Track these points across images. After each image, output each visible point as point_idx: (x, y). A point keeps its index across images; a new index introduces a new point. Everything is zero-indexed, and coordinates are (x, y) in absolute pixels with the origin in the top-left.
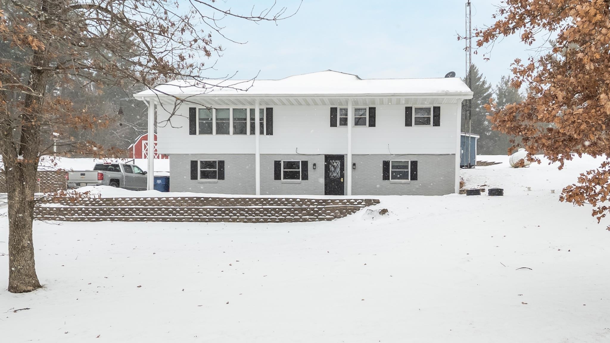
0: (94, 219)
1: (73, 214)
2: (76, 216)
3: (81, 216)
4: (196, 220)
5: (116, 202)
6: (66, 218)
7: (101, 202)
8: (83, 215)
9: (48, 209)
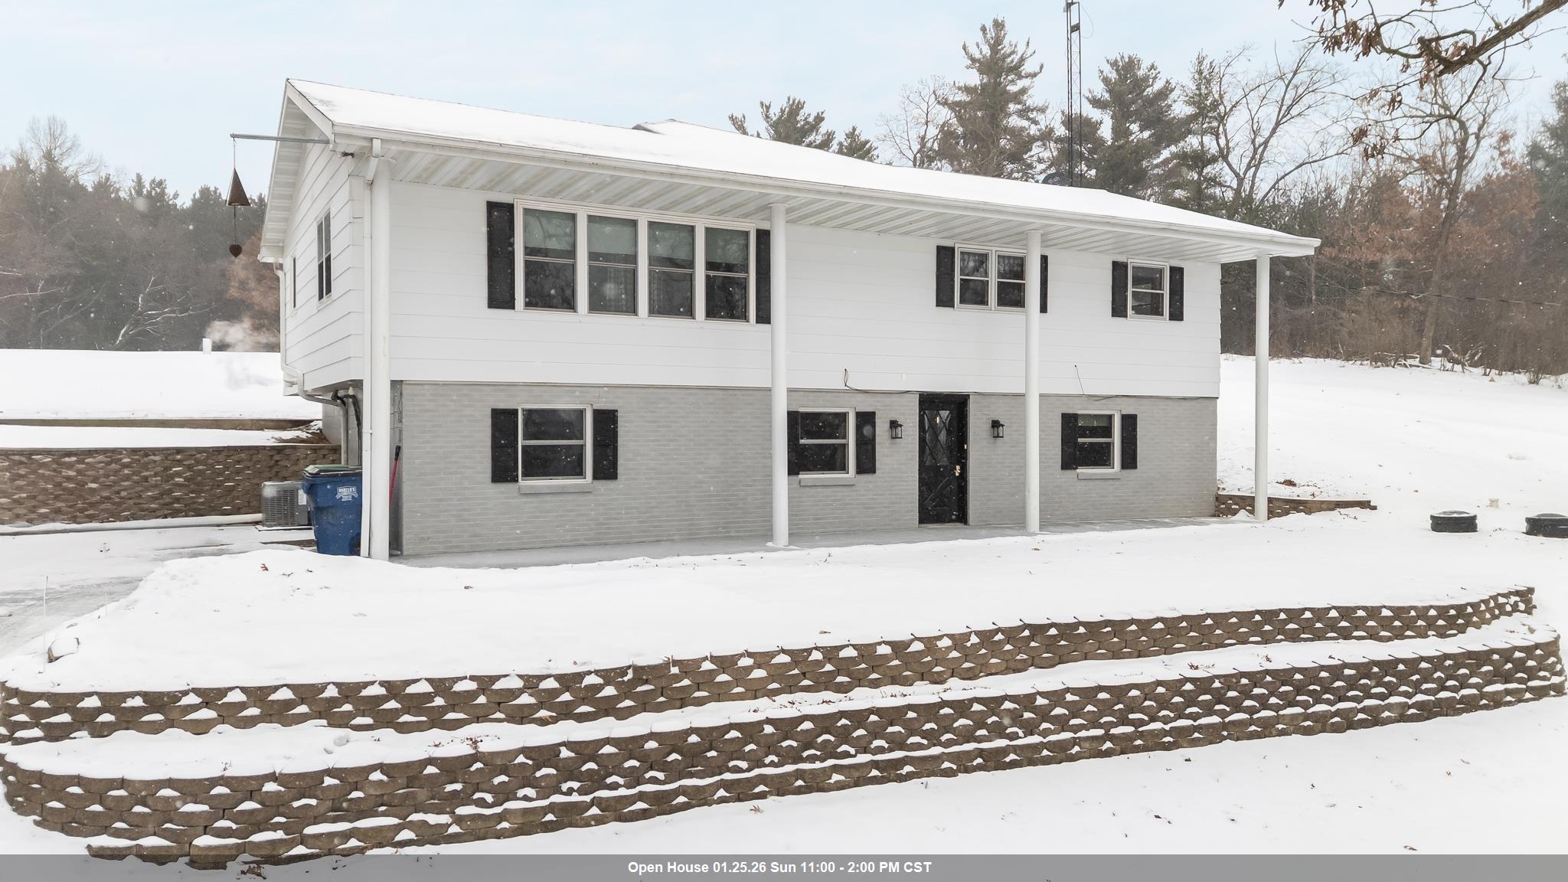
0: (640, 805)
1: (505, 794)
2: (525, 799)
3: (557, 798)
4: (1125, 746)
5: (686, 682)
6: (459, 820)
7: (610, 691)
8: (570, 792)
9: (329, 781)
